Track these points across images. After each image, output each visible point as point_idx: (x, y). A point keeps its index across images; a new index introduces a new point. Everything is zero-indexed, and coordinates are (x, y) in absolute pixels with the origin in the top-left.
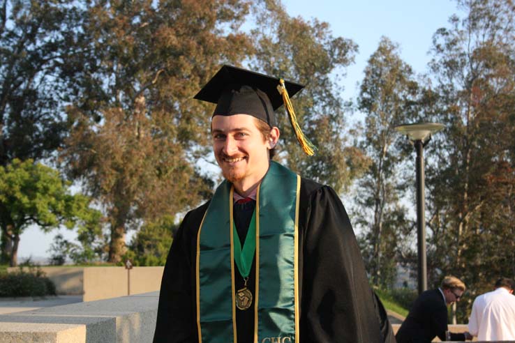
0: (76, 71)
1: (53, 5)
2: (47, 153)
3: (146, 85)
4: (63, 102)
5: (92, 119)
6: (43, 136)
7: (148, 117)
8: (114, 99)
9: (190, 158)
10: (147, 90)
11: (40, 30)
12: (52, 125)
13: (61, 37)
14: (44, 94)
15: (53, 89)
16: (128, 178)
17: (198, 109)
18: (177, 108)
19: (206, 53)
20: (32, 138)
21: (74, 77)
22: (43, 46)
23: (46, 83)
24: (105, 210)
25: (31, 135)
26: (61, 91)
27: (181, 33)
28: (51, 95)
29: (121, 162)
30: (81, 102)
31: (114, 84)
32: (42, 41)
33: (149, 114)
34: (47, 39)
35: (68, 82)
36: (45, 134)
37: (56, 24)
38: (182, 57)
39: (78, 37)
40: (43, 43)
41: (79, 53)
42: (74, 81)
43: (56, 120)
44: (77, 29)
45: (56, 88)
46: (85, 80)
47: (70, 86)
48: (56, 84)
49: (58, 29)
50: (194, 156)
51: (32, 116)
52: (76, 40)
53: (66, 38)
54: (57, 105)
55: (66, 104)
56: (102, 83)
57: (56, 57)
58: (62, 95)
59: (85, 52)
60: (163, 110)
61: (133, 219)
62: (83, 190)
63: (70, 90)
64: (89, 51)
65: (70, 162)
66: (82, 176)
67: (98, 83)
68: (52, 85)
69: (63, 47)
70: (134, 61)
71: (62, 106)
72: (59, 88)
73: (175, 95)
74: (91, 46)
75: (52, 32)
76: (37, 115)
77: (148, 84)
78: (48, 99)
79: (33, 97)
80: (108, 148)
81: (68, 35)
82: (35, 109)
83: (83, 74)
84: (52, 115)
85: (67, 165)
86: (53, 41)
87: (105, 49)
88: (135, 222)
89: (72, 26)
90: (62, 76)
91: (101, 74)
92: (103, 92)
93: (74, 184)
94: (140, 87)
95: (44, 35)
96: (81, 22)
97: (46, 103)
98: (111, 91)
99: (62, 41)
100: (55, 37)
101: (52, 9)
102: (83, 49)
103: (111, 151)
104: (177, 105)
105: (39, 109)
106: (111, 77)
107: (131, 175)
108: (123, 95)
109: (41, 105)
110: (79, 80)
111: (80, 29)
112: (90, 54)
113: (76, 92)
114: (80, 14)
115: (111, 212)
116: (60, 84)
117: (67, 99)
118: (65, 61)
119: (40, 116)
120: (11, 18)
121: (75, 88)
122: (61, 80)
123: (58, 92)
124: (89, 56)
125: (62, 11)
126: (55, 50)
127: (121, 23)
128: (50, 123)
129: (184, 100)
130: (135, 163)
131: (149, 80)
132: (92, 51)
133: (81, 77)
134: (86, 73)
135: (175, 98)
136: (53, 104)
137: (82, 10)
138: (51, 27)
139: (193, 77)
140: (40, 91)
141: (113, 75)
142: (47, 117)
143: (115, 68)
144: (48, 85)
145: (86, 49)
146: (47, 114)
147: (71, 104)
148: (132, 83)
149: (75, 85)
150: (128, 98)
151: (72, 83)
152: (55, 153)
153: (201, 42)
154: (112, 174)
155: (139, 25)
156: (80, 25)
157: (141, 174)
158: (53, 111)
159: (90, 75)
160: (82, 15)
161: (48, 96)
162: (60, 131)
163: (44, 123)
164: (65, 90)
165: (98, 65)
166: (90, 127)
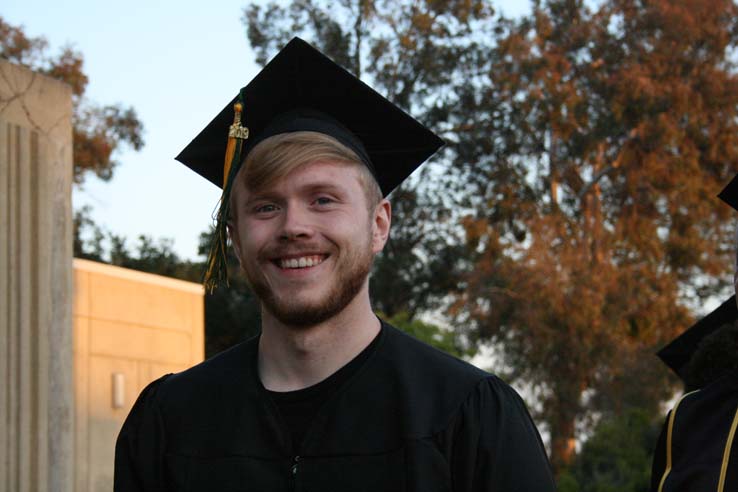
0: (480, 154)
1: (438, 42)
2: (435, 299)
3: (604, 171)
4: (461, 209)
5: (510, 236)
6: (427, 272)
7: (610, 228)
8: (546, 199)
9: (691, 299)
10: (605, 179)
11: (418, 86)
12: (442, 251)
13: (453, 97)
14: (427, 197)
15: (442, 187)
16: (575, 340)
17: (701, 209)
18: (662, 210)
19: (709, 105)
20: (411, 275)
21: (478, 165)
22: (423, 115)
23: (429, 179)
24: (536, 399)
25: (407, 269)
26: (457, 190)
27: (661, 72)
28: (440, 198)
29: (561, 310)
30: (490, 206)
31: (546, 172)
32: (422, 105)
33: (612, 222)
34: (429, 101)
35: (468, 173)
36: (432, 265)
37: (444, 74)
38: (662, 116)
39: (484, 94)
40: (423, 110)
41: (485, 120)
42: (478, 171)
43: (450, 241)
44: (481, 81)
45: (448, 185)
46: (496, 169)
47: (471, 180)
48: (447, 179)
49: (447, 82)
50: (698, 293)
51: (409, 235)
52: (478, 98)
53: (463, 98)
54: (450, 215)
55: (465, 212)
56: (525, 172)
57: (446, 131)
58: (459, 197)
59: (494, 118)
60: (635, 215)
61: (589, 412)
62: (497, 363)
63: (473, 188)
64: (501, 117)
65: (473, 316)
66: (494, 338)
67: (519, 172)
68: (441, 181)
69: (456, 114)
70: (580, 130)
71: (459, 218)
72: (453, 186)
73: (656, 185)
74: (504, 109)
75: (438, 88)
76: (418, 234)
77: (607, 168)
78: (434, 206)
79: (408, 204)
80: (538, 287)
81: (466, 94)
82: (413, 224)
83: (492, 158)
84: (443, 234)
85: (468, 321)
86: (440, 104)
87: (528, 113)
88: (590, 418)
89: (471, 76)
90: (458, 164)
91: (525, 157)
92: (528, 189)
93: (480, 353)
94: (593, 175)
95: (423, 93)
96: (487, 67)
97: (431, 213)
98: (541, 187)
99: (456, 103)
100: (444, 97)
101: (435, 49)
102: (491, 115)
103: (542, 294)
104: (662, 204)
105: (420, 223)
106: (542, 162)
107: (581, 335)
108: (565, 191)
109: (423, 217)
110: (487, 169)
111: (486, 81)
112: (503, 121)
113: (482, 191)
114: (485, 55)
115: (547, 403)
116: (454, 179)
117: (466, 203)
118: (460, 138)
119: (422, 236)
120: (369, 70)
121: (479, 184)
122: (456, 171)
123: (451, 191)
124: (501, 126)
125: (454, 51)
126: (445, 119)
127: (552, 60)
128: (439, 247)
129: (674, 194)
130: (586, 312)
131: (609, 161)
132: (507, 118)
133: (490, 163)
134: (497, 155)
135: (656, 192)
136: (443, 213)
137: (487, 48)
138: (436, 80)
139: (686, 150)
140: (420, 191)
141: (546, 158)
142: (434, 237)
143: (547, 144)
144: (434, 182)
145: (496, 114)
146: (434, 231)
147: (473, 212)
148: (578, 170)
149: (481, 178)
150: (572, 196)
151: (474, 175)
152: (448, 299)
153: (701, 86)
154: (544, 335)
155: (586, 65)
156: (485, 73)
157: (597, 331)
158: (444, 226)
159: (505, 160)
160: (490, 55)
161: (435, 201)
162: (456, 260)
163: (429, 247)
164: (464, 188)
165: (518, 141)
166: (506, 252)
